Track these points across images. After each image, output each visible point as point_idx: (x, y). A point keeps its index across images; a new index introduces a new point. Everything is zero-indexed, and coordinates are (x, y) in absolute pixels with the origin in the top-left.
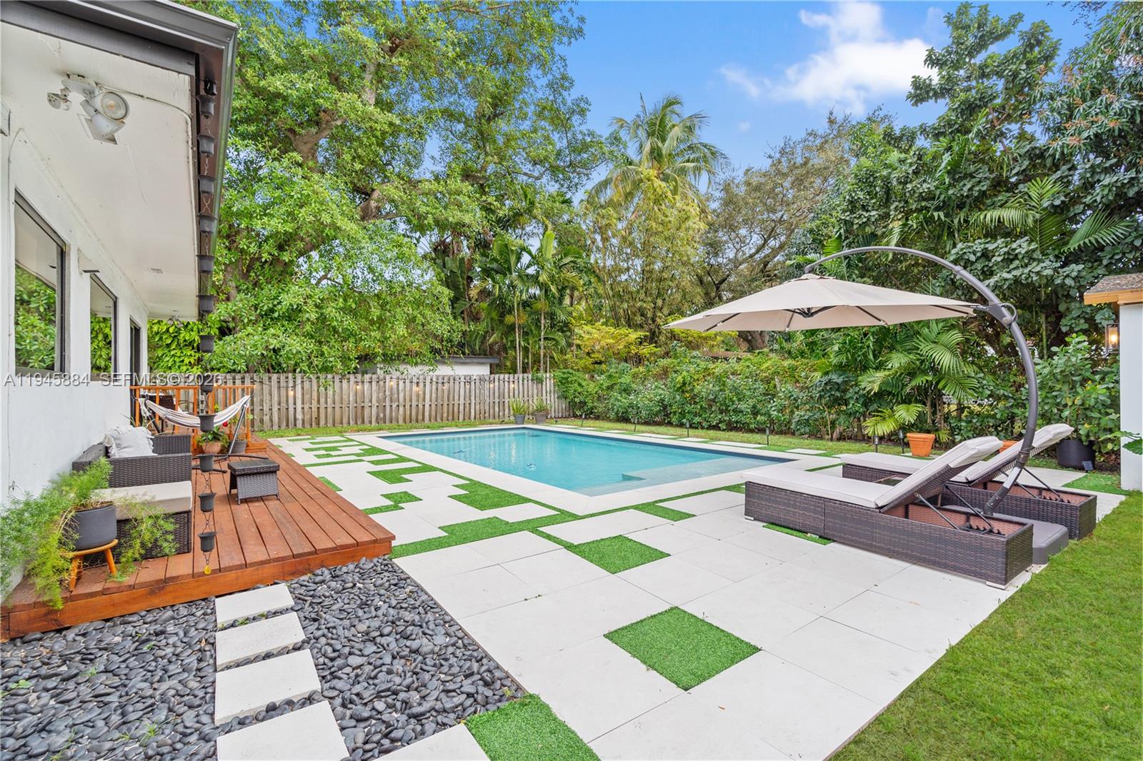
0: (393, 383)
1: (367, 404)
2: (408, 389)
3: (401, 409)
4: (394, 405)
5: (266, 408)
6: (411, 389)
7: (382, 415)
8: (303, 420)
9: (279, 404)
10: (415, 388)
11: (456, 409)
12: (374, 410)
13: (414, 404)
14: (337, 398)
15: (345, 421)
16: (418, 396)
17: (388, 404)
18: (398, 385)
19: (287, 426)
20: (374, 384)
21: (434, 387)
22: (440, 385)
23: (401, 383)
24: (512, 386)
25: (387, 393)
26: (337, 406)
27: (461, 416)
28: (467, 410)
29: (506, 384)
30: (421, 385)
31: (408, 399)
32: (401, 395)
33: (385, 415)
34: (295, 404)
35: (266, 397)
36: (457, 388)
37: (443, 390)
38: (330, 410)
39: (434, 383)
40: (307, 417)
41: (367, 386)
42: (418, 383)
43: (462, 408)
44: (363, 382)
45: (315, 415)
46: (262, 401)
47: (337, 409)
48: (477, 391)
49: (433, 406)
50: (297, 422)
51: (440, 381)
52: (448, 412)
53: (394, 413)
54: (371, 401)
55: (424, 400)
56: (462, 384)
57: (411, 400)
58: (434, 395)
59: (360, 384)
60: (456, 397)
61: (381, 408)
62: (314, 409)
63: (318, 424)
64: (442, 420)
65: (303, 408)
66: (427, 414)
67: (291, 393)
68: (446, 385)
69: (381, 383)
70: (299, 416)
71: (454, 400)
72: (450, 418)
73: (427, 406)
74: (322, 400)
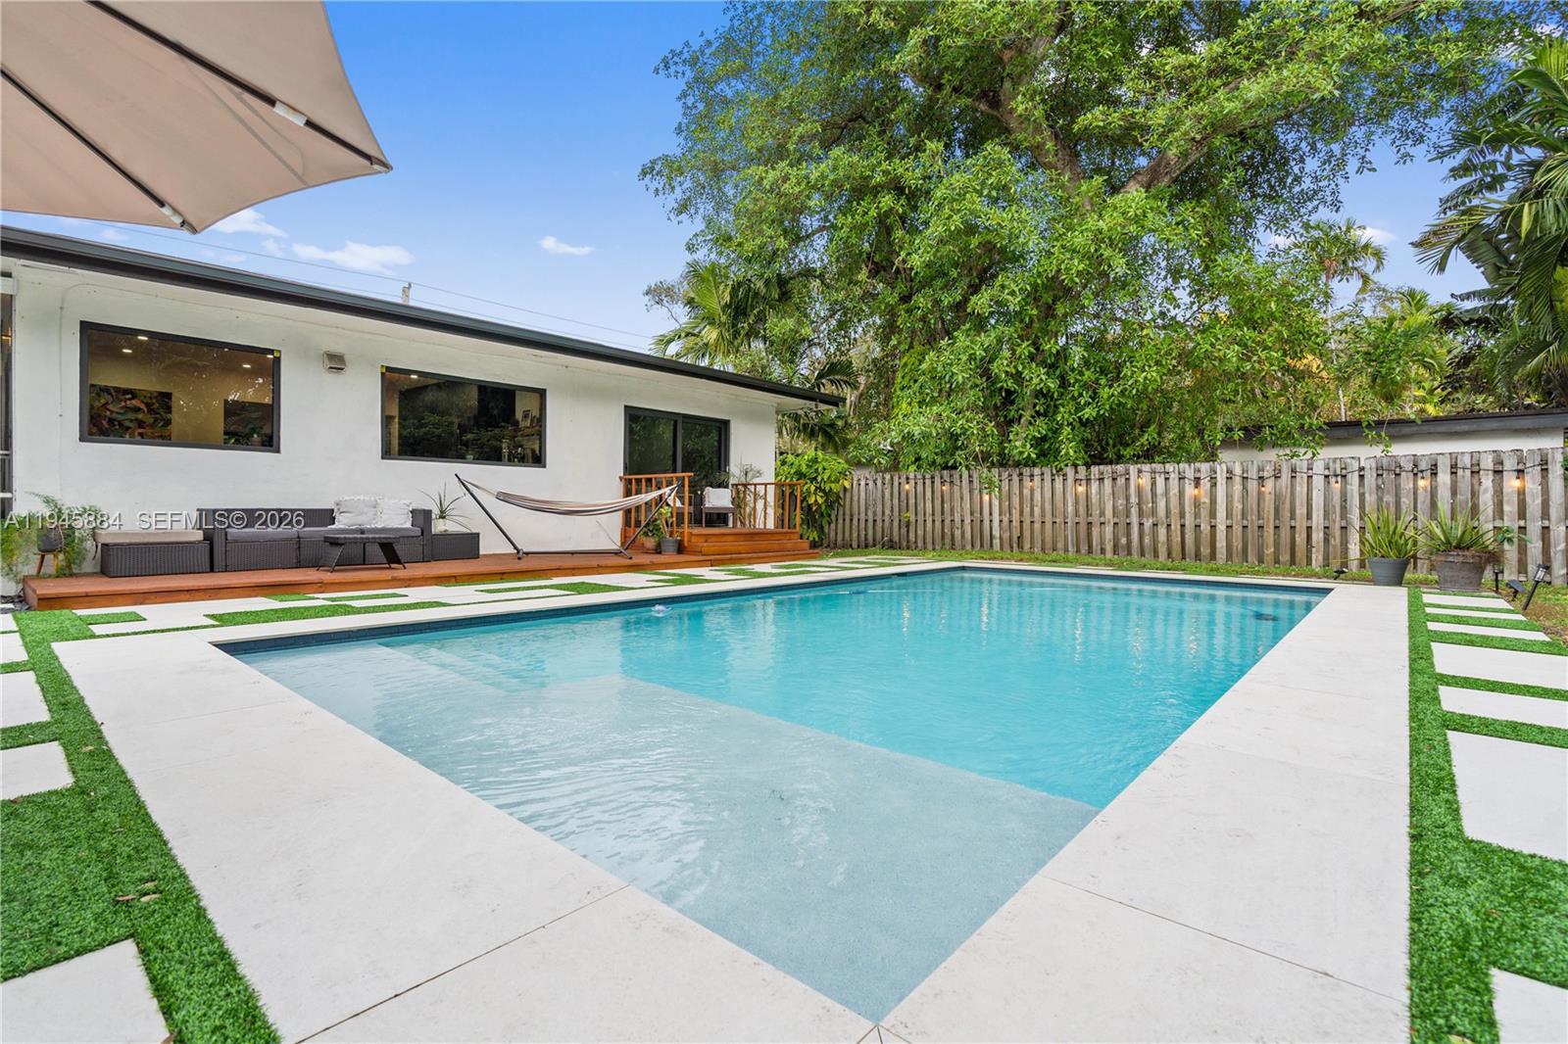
0: (1145, 481)
1: (1095, 519)
2: (1174, 491)
3: (1162, 531)
4: (1148, 523)
5: (957, 519)
6: (1181, 493)
7: (1124, 541)
8: (1001, 538)
9: (972, 514)
10: (1190, 491)
11: (1301, 539)
12: (1109, 530)
13: (1189, 521)
14: (1048, 506)
15: (1060, 545)
16: (1197, 503)
17: (1134, 520)
18: (1154, 484)
19: (982, 546)
20: (1108, 483)
21: (1237, 487)
22: (1252, 485)
23: (1160, 481)
24: (1512, 483)
25: (1134, 500)
26: (1048, 519)
27: (1317, 558)
28: (1336, 541)
29: (1487, 481)
30: (1206, 484)
31: (1175, 510)
32: (1161, 504)
33: (1129, 542)
34: (991, 514)
35: (957, 504)
36: (1301, 489)
37: (1260, 494)
38: (1037, 526)
39: (1237, 480)
40: (1006, 535)
41: (1095, 486)
42: (1197, 481)
43: (1318, 536)
44: (1088, 480)
45: (1016, 533)
46: (952, 510)
47: (1049, 525)
48: (1370, 499)
49: (1237, 530)
50: (994, 541)
51: (1253, 474)
52: (1277, 545)
53: (1147, 540)
54: (1102, 514)
55: (1213, 514)
56: (1318, 482)
57: (1182, 515)
58: (1237, 506)
59: (1084, 483)
60: (1301, 511)
61: (1122, 528)
62: (1016, 523)
63: (1020, 546)
64: (1261, 561)
65: (1001, 521)
66: (1221, 544)
67: (986, 498)
68: (1269, 485)
69: (1121, 481)
70: (996, 533)
71: (1293, 517)
72: (1285, 557)
73: (1221, 528)
74: (1027, 510)
